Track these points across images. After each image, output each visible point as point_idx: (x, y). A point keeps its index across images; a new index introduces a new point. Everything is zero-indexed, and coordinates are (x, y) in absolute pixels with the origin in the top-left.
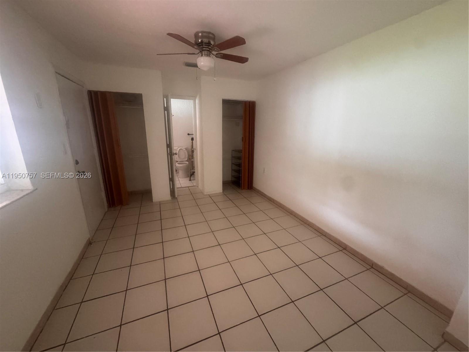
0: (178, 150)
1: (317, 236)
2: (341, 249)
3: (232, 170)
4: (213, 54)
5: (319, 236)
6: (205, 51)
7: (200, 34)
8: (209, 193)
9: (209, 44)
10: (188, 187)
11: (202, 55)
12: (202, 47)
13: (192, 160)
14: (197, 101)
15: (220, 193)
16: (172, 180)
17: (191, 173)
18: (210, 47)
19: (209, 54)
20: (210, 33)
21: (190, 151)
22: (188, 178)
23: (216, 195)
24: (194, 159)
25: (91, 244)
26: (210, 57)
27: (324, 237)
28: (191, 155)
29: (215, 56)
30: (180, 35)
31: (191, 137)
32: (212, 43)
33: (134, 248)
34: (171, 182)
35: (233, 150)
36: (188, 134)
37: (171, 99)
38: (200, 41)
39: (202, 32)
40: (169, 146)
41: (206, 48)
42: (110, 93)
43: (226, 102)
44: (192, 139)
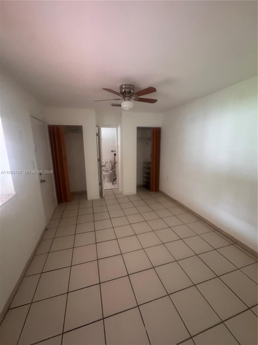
0: (105, 162)
1: (211, 231)
2: (232, 242)
3: (143, 177)
4: (132, 99)
5: (214, 231)
6: (127, 97)
7: (124, 86)
8: (127, 195)
9: (130, 92)
10: (112, 189)
11: (125, 100)
12: (125, 95)
13: (115, 170)
14: (119, 129)
15: (135, 194)
16: (101, 184)
17: (113, 179)
18: (130, 94)
19: (129, 99)
20: (130, 85)
21: (113, 163)
22: (112, 183)
23: (132, 196)
24: (116, 169)
25: (47, 230)
26: (130, 101)
27: (218, 233)
28: (114, 165)
29: (133, 100)
30: (112, 89)
31: (114, 153)
32: (132, 91)
33: (75, 234)
34: (100, 186)
35: (144, 163)
36: (112, 151)
37: (102, 128)
38: (123, 91)
39: (125, 85)
40: (99, 160)
41: (128, 95)
42: (62, 126)
43: (139, 129)
44: (115, 155)
